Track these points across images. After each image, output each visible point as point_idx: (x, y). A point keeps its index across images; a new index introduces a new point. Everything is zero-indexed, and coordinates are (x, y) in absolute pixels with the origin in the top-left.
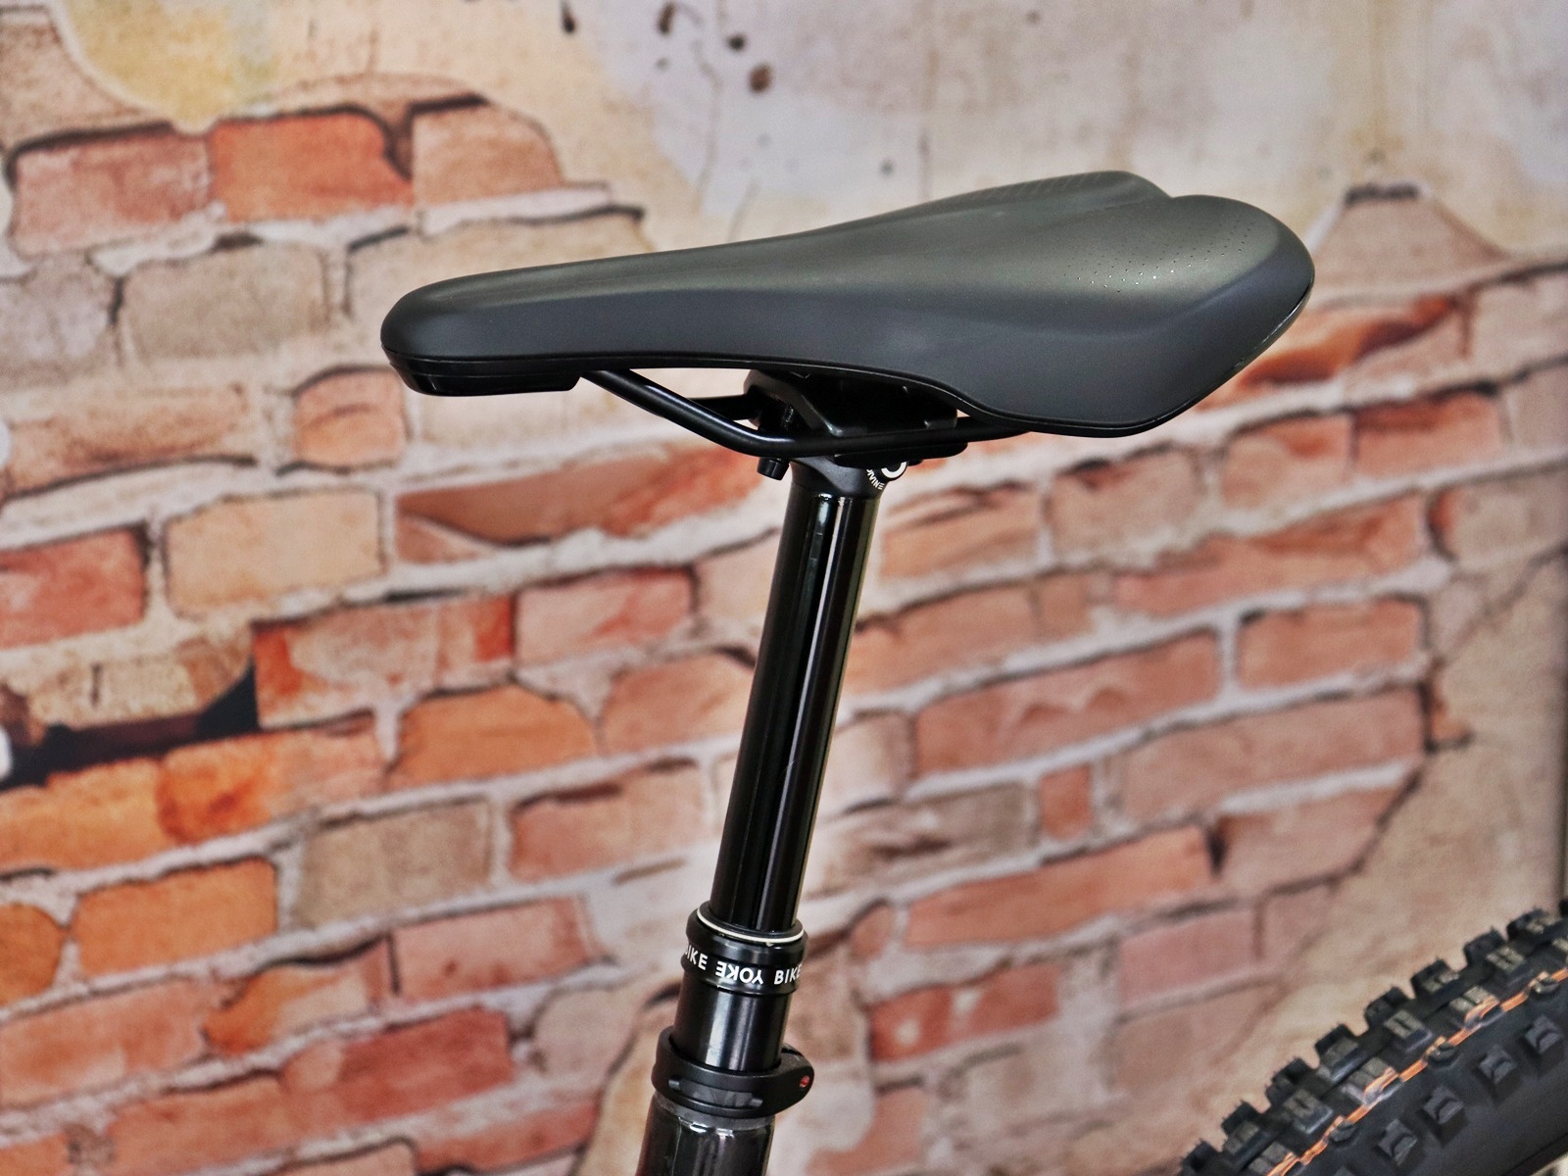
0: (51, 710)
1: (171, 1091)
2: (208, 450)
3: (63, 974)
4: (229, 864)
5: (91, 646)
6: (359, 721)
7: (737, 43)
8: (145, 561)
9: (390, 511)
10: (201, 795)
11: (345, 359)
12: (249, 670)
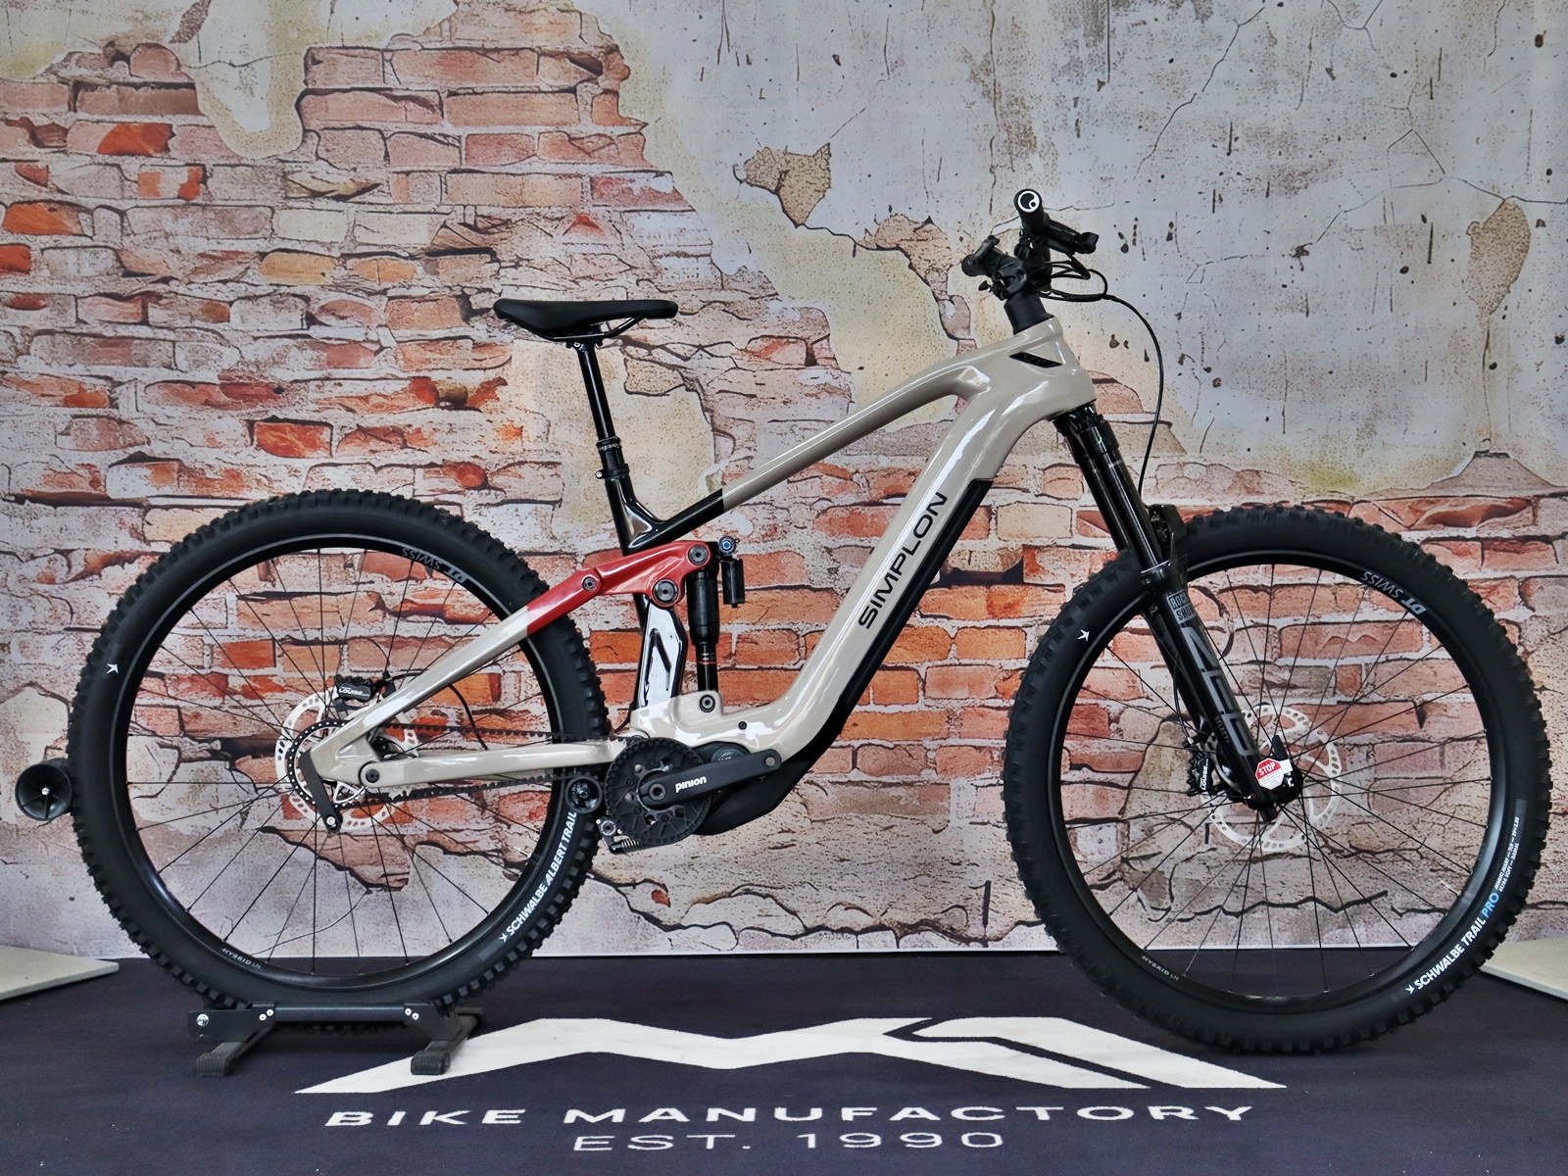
1: (983, 706)
2: (1014, 485)
3: (950, 655)
4: (1009, 628)
5: (969, 544)
6: (1058, 588)
7: (1208, 370)
8: (990, 519)
9: (1075, 516)
10: (1000, 602)
11: (1062, 462)
12: (1021, 562)
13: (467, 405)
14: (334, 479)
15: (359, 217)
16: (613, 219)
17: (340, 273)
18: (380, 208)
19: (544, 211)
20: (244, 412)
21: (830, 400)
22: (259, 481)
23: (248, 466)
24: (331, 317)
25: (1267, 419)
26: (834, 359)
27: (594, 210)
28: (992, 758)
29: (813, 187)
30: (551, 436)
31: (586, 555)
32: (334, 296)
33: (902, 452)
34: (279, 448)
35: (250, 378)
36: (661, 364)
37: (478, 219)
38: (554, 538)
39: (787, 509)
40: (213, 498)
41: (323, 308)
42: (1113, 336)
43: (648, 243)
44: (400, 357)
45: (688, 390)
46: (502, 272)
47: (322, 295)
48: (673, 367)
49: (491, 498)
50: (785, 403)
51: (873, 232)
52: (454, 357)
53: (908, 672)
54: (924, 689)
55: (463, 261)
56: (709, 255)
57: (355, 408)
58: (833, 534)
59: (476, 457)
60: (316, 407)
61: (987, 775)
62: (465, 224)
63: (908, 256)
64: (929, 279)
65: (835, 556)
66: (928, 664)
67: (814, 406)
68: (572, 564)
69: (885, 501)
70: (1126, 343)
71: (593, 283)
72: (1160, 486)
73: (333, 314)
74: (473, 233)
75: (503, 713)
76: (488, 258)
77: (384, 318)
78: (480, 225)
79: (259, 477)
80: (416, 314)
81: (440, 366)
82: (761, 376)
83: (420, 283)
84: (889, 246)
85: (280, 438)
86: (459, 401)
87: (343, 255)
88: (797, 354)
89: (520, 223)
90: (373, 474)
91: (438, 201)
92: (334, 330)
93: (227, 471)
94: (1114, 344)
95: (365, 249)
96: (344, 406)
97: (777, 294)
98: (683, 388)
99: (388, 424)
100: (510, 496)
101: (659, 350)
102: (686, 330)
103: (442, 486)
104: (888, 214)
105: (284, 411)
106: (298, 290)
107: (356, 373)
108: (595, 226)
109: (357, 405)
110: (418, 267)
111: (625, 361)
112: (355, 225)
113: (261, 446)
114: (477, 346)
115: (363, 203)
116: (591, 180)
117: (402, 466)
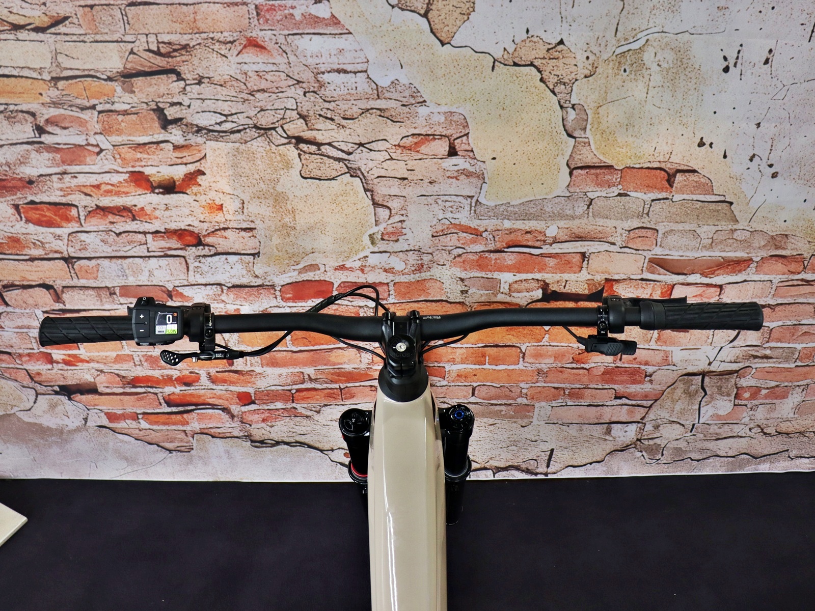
0: (554, 287)
1: (563, 367)
2: (605, 240)
3: (544, 340)
5: (566, 276)
7: (771, 166)
8: (584, 261)
9: (647, 261)
11: (644, 225)
12: (603, 289)
13: (176, 190)
14: (88, 241)
15: (58, 46)
16: (279, 41)
17: (54, 93)
18: (75, 38)
19: (217, 36)
20: (8, 198)
21: (467, 181)
22: (34, 244)
23: (23, 234)
24: (55, 128)
25: (805, 201)
26: (472, 151)
27: (261, 34)
28: (564, 393)
29: (459, 11)
30: (245, 211)
31: (282, 286)
32: (53, 112)
33: (522, 218)
34: (43, 221)
35: (6, 175)
36: (329, 157)
37: (161, 45)
38: (257, 276)
39: (431, 254)
40: (5, 254)
41: (47, 121)
42: (702, 139)
43: (311, 61)
44: (117, 156)
45: (351, 176)
46: (188, 88)
47: (44, 110)
48: (339, 160)
49: (206, 251)
50: (430, 183)
51: (511, 51)
52: (160, 157)
53: (514, 348)
54: (523, 358)
55: (154, 81)
56: (366, 71)
57: (91, 193)
58: (466, 270)
59: (189, 225)
60: (62, 193)
61: (560, 401)
62: (149, 51)
63: (540, 71)
64: (556, 90)
65: (466, 283)
66: (527, 344)
67: (454, 185)
68: (272, 291)
69: (506, 250)
70: (711, 145)
71: (267, 95)
72: (713, 244)
73: (57, 125)
74: (157, 57)
75: (236, 372)
76: (174, 77)
77: (98, 128)
78: (162, 50)
79: (34, 241)
80: (123, 124)
81: (149, 164)
82: (411, 164)
83: (121, 100)
84: (523, 63)
85: (40, 214)
86: (169, 188)
87: (53, 78)
88: (442, 147)
89: (197, 47)
90: (116, 238)
91: (122, 31)
92: (60, 137)
93: (9, 238)
94: (701, 144)
95: (70, 73)
96: (83, 192)
97: (425, 101)
98: (348, 175)
99: (119, 204)
100: (220, 250)
101: (327, 147)
102: (348, 131)
103: (168, 245)
104: (525, 36)
105: (38, 196)
106: (24, 107)
107: (86, 169)
108: (263, 48)
109: (92, 191)
110: (117, 87)
111: (299, 155)
112: (56, 53)
113: (28, 221)
114: (176, 148)
115: (59, 34)
116: (256, 7)
117: (135, 232)
